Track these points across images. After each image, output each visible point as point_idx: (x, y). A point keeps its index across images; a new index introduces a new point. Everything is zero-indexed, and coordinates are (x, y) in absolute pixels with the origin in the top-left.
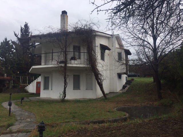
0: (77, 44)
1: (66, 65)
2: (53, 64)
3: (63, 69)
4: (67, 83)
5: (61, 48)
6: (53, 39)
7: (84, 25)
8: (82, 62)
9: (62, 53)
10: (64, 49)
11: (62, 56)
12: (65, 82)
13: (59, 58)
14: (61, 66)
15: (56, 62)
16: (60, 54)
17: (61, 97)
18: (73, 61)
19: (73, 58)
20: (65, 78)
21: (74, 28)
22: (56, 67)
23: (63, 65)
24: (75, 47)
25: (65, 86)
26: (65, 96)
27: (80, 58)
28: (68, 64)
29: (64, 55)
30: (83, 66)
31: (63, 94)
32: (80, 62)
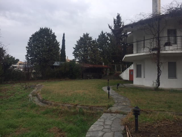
0: (171, 28)
1: (159, 52)
2: (145, 51)
3: (155, 56)
4: (160, 71)
5: (153, 35)
6: (145, 25)
7: (180, 5)
8: (178, 48)
9: (154, 39)
10: (157, 35)
11: (154, 42)
12: (158, 70)
13: (151, 45)
14: (154, 54)
15: (148, 50)
16: (152, 41)
17: (155, 85)
18: (167, 48)
19: (168, 44)
20: (158, 66)
21: (168, 10)
22: (148, 55)
23: (156, 52)
24: (169, 32)
25: (158, 74)
26: (159, 85)
27: (176, 43)
28: (162, 50)
29: (156, 41)
30: (180, 52)
31: (156, 82)
32: (176, 48)
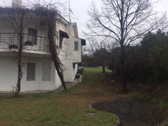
1: (21, 50)
3: (16, 55)
4: (22, 73)
5: (15, 29)
9: (16, 34)
10: (19, 30)
11: (15, 38)
12: (19, 72)
13: (11, 41)
14: (15, 51)
16: (13, 36)
20: (19, 67)
23: (17, 50)
25: (19, 77)
26: (19, 90)
29: (18, 38)
31: (16, 86)
